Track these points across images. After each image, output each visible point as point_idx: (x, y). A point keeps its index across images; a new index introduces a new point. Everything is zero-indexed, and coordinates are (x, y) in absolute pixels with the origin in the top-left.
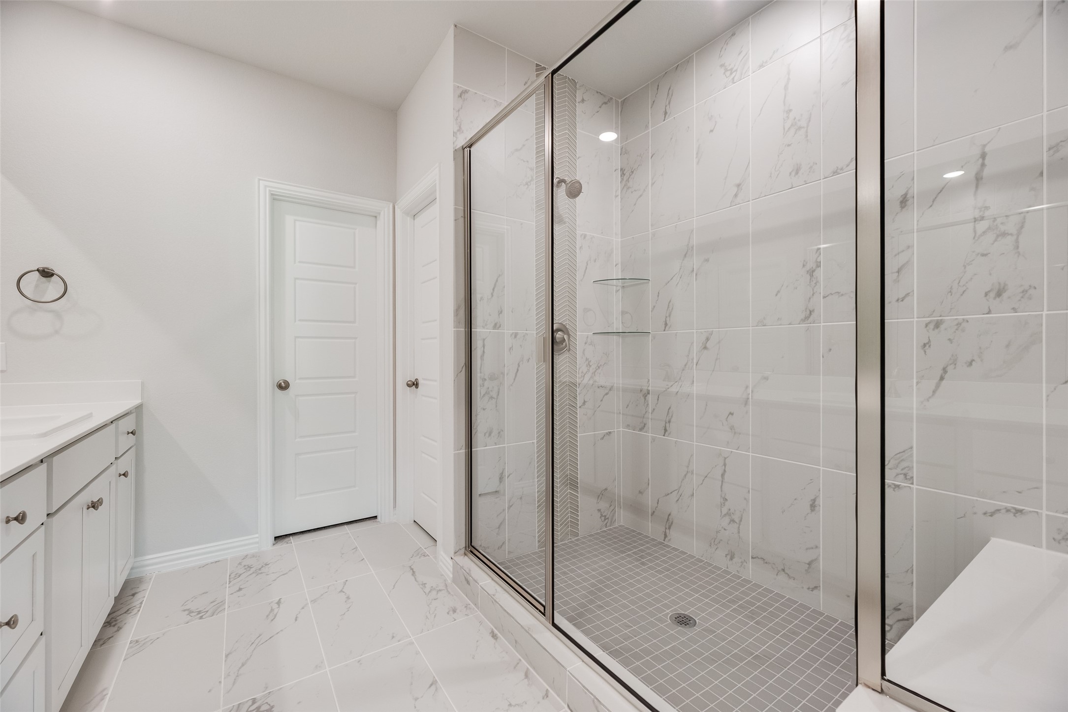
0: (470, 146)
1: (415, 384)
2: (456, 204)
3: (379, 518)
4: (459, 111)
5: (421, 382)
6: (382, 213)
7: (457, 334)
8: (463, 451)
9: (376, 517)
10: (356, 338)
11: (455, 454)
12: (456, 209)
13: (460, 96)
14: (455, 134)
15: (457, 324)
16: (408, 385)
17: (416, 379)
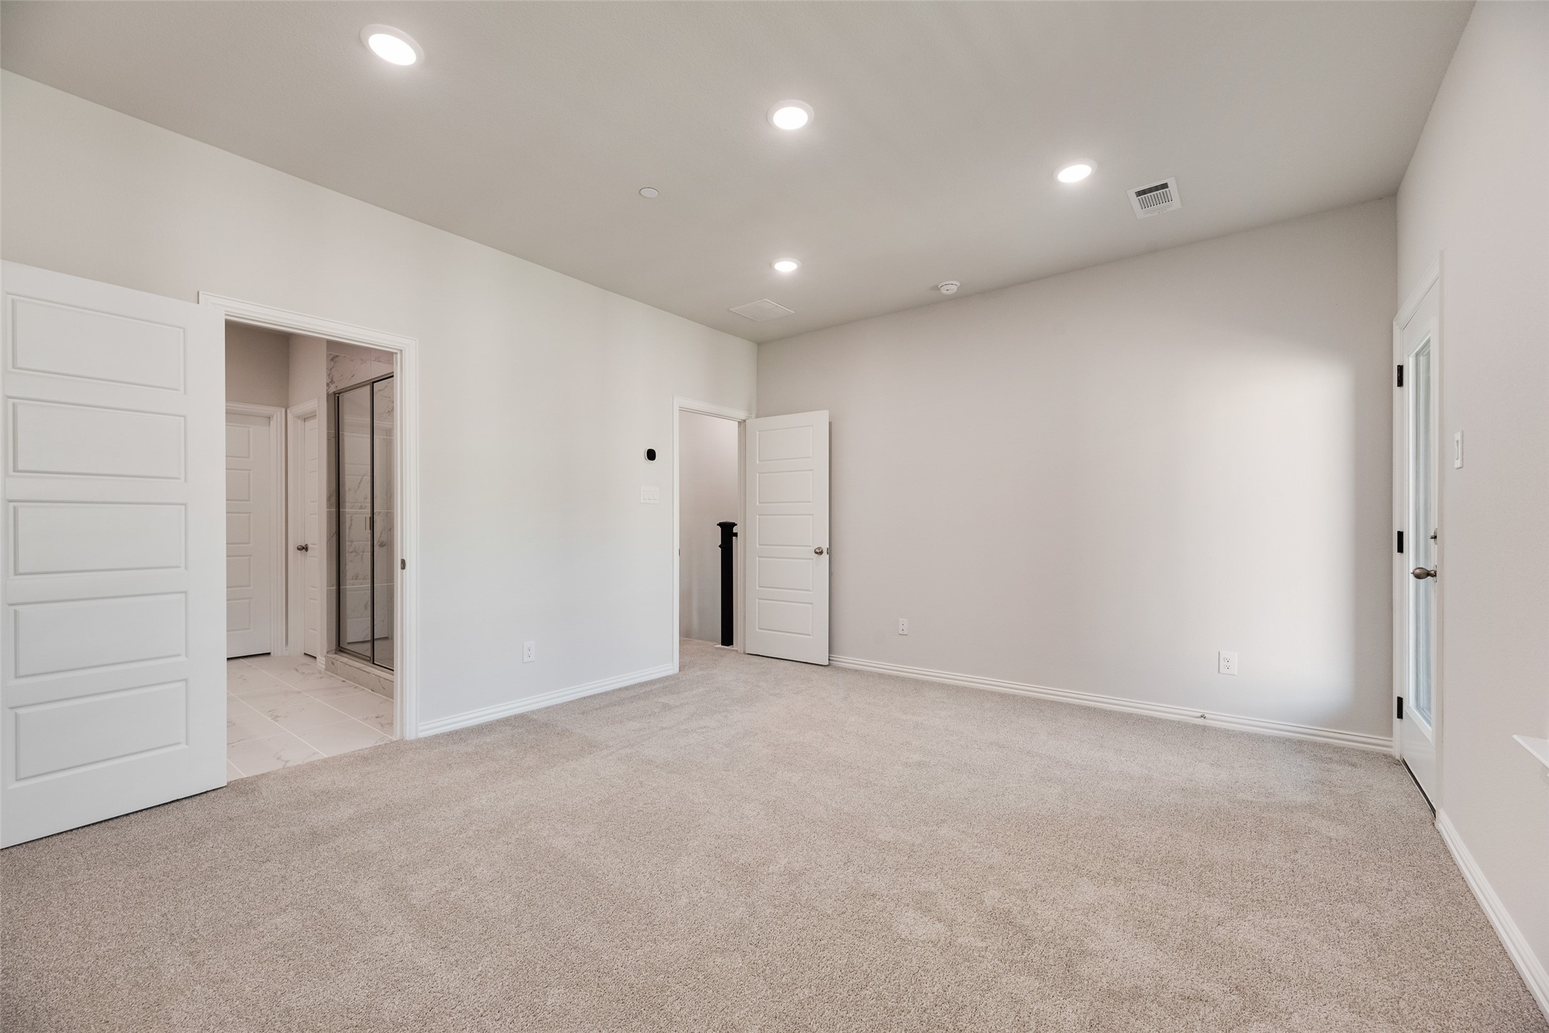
0: (339, 394)
1: (304, 548)
2: (328, 428)
3: (272, 654)
4: (331, 369)
5: (310, 546)
6: (275, 416)
7: (329, 513)
8: (334, 588)
9: (269, 654)
10: (250, 513)
11: (327, 590)
12: (328, 434)
13: (332, 360)
14: (328, 385)
15: (329, 506)
16: (299, 549)
17: (307, 545)
